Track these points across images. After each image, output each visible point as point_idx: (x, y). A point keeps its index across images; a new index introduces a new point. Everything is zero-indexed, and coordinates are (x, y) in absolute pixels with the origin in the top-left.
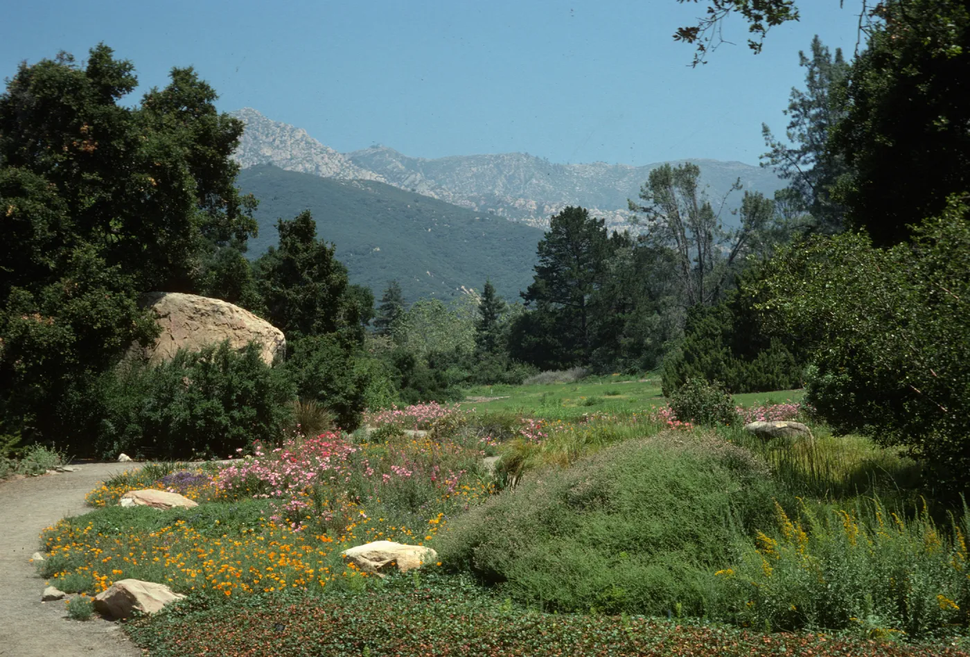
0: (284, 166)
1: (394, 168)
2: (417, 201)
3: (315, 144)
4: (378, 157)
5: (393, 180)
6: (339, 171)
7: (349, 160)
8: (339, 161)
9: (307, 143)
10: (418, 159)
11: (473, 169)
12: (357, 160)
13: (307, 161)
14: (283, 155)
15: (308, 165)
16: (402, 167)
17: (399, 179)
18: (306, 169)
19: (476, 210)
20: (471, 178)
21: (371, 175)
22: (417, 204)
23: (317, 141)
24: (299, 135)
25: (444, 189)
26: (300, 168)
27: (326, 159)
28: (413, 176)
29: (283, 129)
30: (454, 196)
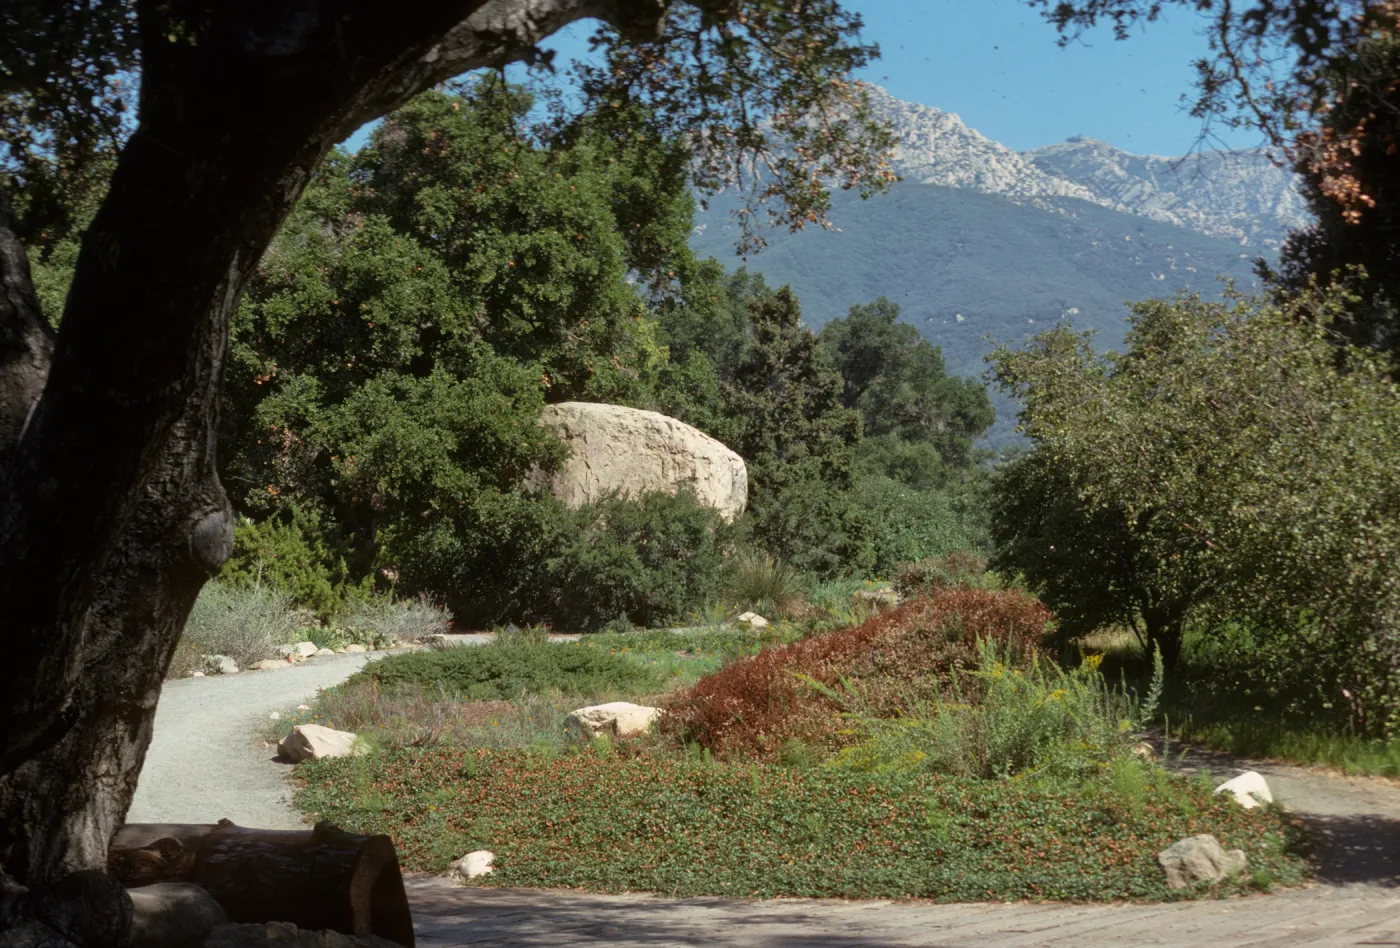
0: (924, 177)
1: (1106, 174)
2: (1140, 230)
3: (974, 138)
4: (1080, 157)
5: (1104, 194)
6: (1013, 182)
7: (1032, 163)
8: (1015, 166)
9: (962, 136)
10: (1147, 159)
11: (1241, 172)
12: (1046, 163)
13: (962, 167)
14: (923, 157)
15: (962, 174)
16: (1121, 173)
17: (1115, 192)
18: (960, 181)
19: (1244, 242)
20: (1238, 187)
21: (1067, 187)
22: (1142, 235)
23: (978, 135)
24: (949, 125)
25: (1190, 208)
26: (951, 179)
27: (994, 164)
28: (1138, 186)
29: (923, 115)
30: (1207, 220)
